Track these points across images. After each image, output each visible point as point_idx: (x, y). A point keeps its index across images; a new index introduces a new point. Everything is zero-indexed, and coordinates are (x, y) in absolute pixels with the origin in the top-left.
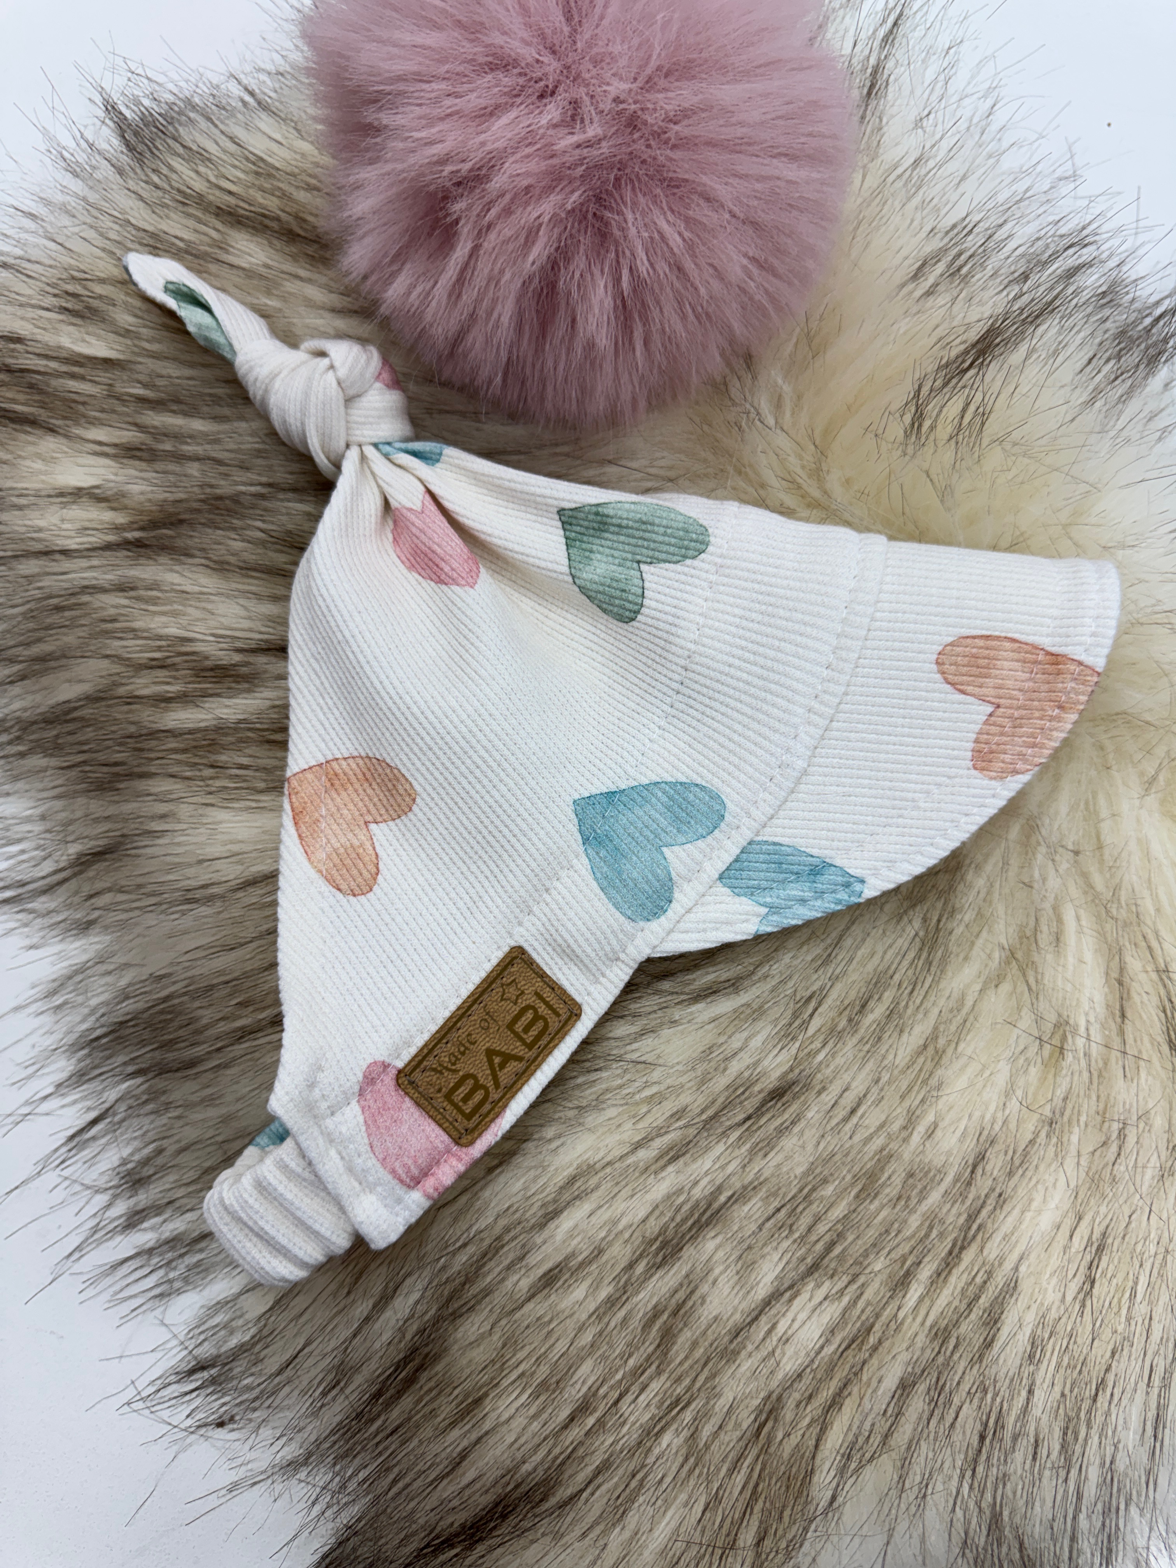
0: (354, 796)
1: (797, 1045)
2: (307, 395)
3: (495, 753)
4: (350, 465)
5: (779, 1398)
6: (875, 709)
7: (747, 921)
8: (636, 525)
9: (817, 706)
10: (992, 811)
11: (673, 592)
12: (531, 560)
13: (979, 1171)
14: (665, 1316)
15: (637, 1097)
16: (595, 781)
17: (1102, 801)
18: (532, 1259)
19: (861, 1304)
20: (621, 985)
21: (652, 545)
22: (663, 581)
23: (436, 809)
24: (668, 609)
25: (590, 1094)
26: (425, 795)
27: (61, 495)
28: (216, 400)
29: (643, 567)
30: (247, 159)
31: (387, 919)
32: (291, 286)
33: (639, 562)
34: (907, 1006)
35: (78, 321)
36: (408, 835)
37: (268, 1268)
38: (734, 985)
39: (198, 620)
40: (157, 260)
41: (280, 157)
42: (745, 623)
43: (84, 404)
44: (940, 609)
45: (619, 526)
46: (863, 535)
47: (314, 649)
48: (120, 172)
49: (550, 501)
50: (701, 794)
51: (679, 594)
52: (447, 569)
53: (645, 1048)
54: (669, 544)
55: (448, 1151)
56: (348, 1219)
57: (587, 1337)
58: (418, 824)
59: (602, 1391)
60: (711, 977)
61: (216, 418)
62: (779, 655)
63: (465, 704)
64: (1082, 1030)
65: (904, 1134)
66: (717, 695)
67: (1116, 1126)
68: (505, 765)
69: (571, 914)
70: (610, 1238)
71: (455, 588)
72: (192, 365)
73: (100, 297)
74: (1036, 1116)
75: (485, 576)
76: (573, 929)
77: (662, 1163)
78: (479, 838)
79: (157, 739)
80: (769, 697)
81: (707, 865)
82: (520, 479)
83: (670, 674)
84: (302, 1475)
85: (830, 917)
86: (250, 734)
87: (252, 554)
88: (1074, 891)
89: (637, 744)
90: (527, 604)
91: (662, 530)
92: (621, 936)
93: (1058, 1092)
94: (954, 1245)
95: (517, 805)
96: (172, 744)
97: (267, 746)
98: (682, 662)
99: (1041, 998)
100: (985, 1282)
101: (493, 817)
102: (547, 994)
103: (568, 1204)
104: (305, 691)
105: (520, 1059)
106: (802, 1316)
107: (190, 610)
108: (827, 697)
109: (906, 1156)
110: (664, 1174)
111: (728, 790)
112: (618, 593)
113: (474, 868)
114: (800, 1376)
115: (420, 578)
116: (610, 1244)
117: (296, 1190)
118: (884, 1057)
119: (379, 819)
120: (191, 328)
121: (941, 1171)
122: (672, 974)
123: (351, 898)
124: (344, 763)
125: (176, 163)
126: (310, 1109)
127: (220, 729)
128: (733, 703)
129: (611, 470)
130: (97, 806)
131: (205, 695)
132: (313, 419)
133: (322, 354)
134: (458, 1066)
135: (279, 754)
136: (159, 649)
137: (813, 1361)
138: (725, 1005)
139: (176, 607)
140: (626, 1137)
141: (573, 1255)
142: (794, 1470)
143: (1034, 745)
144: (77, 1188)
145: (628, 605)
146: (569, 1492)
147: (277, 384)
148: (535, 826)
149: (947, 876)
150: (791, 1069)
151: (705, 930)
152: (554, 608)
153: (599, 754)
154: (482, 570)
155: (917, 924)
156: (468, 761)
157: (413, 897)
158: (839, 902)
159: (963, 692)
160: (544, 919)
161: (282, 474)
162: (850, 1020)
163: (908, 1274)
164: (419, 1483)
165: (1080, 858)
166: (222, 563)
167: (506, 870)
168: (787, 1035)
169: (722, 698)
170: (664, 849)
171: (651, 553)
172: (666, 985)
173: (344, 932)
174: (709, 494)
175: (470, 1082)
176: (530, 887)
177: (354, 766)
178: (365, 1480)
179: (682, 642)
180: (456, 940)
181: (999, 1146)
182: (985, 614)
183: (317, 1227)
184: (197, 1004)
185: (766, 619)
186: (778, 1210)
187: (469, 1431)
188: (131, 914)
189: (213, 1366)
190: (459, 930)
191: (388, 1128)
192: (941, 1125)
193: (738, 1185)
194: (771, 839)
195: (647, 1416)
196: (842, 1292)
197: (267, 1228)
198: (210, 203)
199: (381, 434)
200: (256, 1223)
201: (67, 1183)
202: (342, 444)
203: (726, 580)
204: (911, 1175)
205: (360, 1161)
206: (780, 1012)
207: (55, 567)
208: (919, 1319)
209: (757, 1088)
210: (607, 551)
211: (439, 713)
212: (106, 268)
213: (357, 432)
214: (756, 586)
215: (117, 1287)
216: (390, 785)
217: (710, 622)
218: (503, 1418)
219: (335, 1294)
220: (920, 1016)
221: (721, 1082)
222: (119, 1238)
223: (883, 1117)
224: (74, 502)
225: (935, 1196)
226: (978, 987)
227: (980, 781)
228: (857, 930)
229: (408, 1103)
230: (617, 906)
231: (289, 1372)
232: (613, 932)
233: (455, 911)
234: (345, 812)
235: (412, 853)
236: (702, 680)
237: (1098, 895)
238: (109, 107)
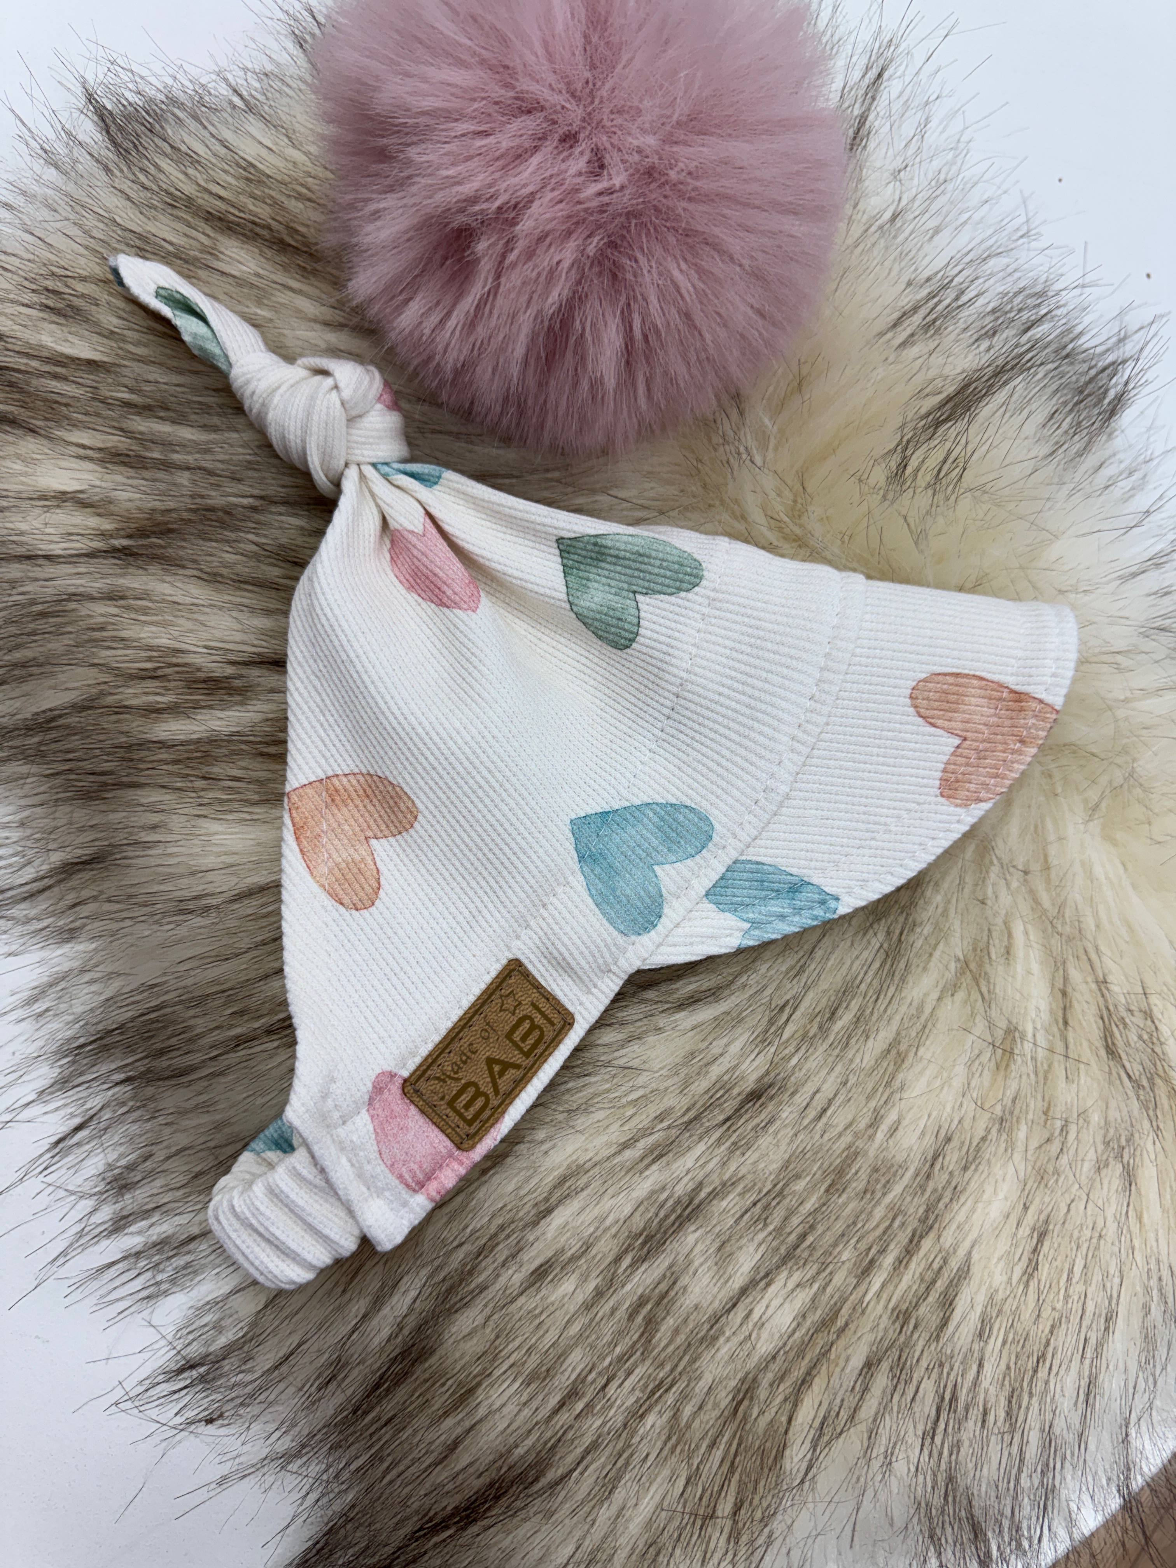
0: (355, 811)
1: (773, 1050)
2: (309, 414)
3: (497, 774)
4: (350, 486)
5: (755, 1380)
6: (853, 739)
7: (731, 935)
8: (633, 557)
9: (800, 735)
10: (957, 836)
11: (668, 623)
12: (529, 586)
13: (938, 1166)
14: (649, 1306)
15: (624, 1100)
16: (591, 801)
17: (1050, 826)
18: (525, 1256)
19: (829, 1290)
20: (612, 996)
21: (648, 577)
22: (658, 611)
23: (438, 827)
24: (662, 638)
25: (579, 1098)
26: (427, 813)
27: (43, 498)
28: (205, 409)
29: (639, 597)
30: (238, 165)
31: (390, 932)
32: (283, 297)
33: (634, 592)
34: (872, 1013)
35: (62, 321)
36: (409, 850)
37: (276, 1272)
38: (713, 994)
39: (191, 631)
40: (148, 263)
41: (270, 164)
42: (735, 654)
43: (66, 405)
44: (914, 648)
45: (617, 557)
46: (844, 574)
47: (314, 666)
48: (107, 170)
49: (550, 530)
50: (691, 816)
51: (673, 625)
52: (449, 592)
53: (632, 1054)
54: (665, 577)
55: (451, 1156)
56: (357, 1222)
57: (575, 1329)
58: (419, 841)
59: (590, 1378)
60: (692, 987)
61: (205, 427)
62: (767, 686)
63: (469, 726)
64: (1030, 1036)
65: (871, 1131)
66: (706, 722)
67: (1058, 1124)
68: (507, 785)
69: (568, 929)
70: (598, 1233)
71: (457, 611)
72: (180, 372)
73: (83, 296)
74: (987, 1115)
75: (485, 600)
76: (569, 943)
77: (646, 1162)
78: (480, 855)
79: (149, 749)
80: (756, 725)
81: (695, 882)
82: (521, 507)
83: (662, 700)
84: (294, 1466)
85: (805, 932)
86: (243, 747)
87: (245, 568)
88: (1024, 907)
89: (630, 766)
90: (521, 626)
91: (658, 563)
92: (614, 949)
93: (1008, 1093)
94: (913, 1235)
95: (518, 824)
96: (164, 756)
97: (260, 759)
98: (674, 689)
99: (993, 1006)
100: (941, 1268)
101: (494, 835)
102: (543, 1004)
103: (560, 1202)
104: (305, 708)
105: (517, 1067)
106: (776, 1303)
107: (181, 621)
108: (810, 727)
109: (872, 1153)
110: (647, 1173)
111: (716, 812)
112: (615, 622)
113: (473, 883)
114: (774, 1358)
115: (420, 600)
116: (598, 1239)
117: (306, 1197)
118: (851, 1061)
119: (379, 835)
120: (186, 338)
121: (903, 1167)
122: (657, 984)
123: (354, 912)
124: (344, 780)
125: (164, 163)
126: (323, 1119)
127: (213, 741)
128: (722, 730)
129: (603, 498)
130: (81, 815)
131: (197, 706)
132: (314, 438)
133: (325, 373)
134: (460, 1075)
135: (278, 767)
136: (150, 659)
137: (785, 1344)
138: (705, 1014)
139: (167, 617)
140: (613, 1138)
141: (562, 1251)
142: (768, 1445)
143: (997, 776)
144: (61, 1193)
145: (623, 633)
146: (560, 1472)
147: (276, 400)
148: (534, 845)
149: (909, 893)
150: (767, 1073)
151: (691, 944)
152: (547, 632)
153: (593, 775)
154: (482, 594)
155: (881, 936)
156: (471, 782)
157: (414, 911)
158: (815, 918)
159: (933, 725)
160: (541, 933)
161: (274, 486)
162: (820, 1028)
163: (872, 1262)
164: (413, 1469)
165: (1029, 877)
166: (215, 575)
167: (505, 886)
168: (763, 1040)
169: (711, 725)
170: (656, 868)
171: (646, 584)
172: (651, 994)
173: (348, 946)
174: (697, 528)
175: (472, 1090)
176: (528, 902)
177: (354, 782)
178: (358, 1470)
179: (676, 671)
180: (457, 953)
181: (955, 1143)
182: (955, 653)
183: (326, 1231)
184: (192, 1012)
185: (755, 651)
186: (755, 1204)
187: (462, 1420)
188: (122, 924)
189: (201, 1364)
190: (459, 944)
191: (395, 1136)
192: (905, 1123)
193: (717, 1183)
194: (754, 858)
195: (632, 1399)
196: (813, 1279)
197: (278, 1233)
198: (199, 207)
199: (380, 454)
200: (267, 1229)
201: (51, 1189)
202: (342, 463)
203: (718, 613)
204: (876, 1170)
205: (369, 1167)
206: (757, 1019)
207: (38, 572)
208: (883, 1302)
209: (735, 1091)
210: (604, 580)
211: (444, 735)
212: (87, 265)
213: (357, 452)
214: (746, 620)
215: (104, 1291)
216: (391, 802)
217: (702, 653)
218: (495, 1407)
219: (329, 1293)
220: (884, 1023)
221: (702, 1085)
222: (105, 1243)
223: (850, 1117)
224: (58, 506)
225: (897, 1189)
226: (935, 995)
227: (947, 808)
228: (827, 942)
229: (413, 1110)
230: (611, 921)
231: (284, 1369)
232: (606, 945)
233: (455, 925)
234: (346, 827)
235: (412, 869)
236: (693, 707)
237: (1045, 912)
238: (90, 98)
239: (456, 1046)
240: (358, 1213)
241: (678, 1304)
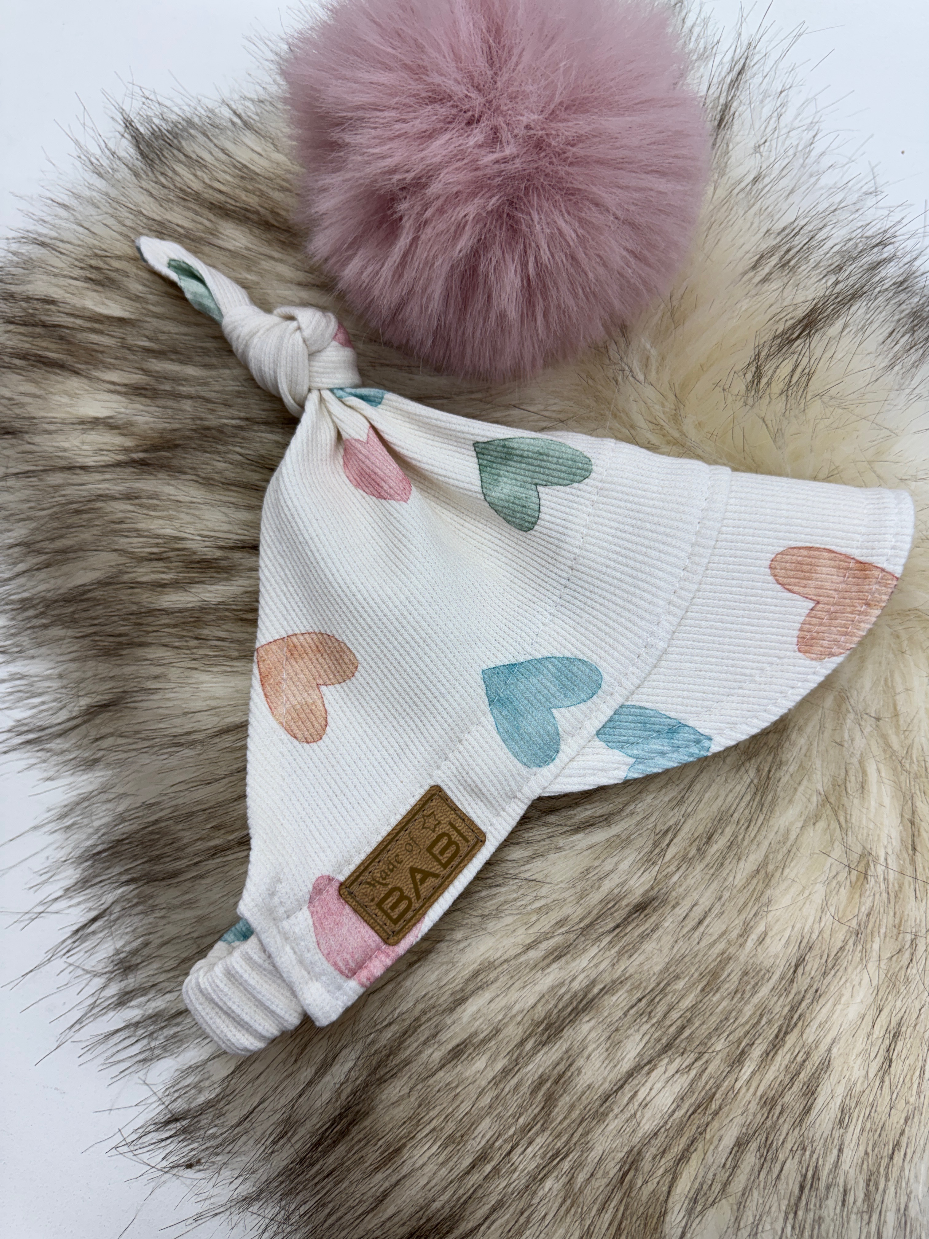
0: (309, 663)
1: (657, 868)
2: (279, 350)
3: (421, 632)
4: (311, 405)
5: (639, 1152)
6: (721, 603)
7: (618, 769)
8: (534, 456)
9: (675, 599)
10: (813, 685)
11: (563, 508)
12: (452, 481)
13: (800, 971)
14: (548, 1084)
15: (529, 908)
16: (500, 655)
17: (898, 678)
18: (443, 1037)
19: (705, 1077)
20: (518, 818)
21: (547, 471)
22: (555, 499)
23: (374, 675)
24: (559, 521)
25: (491, 905)
26: (365, 664)
27: (82, 423)
28: (206, 352)
29: (540, 488)
30: (235, 167)
31: (333, 761)
32: (266, 265)
33: (536, 484)
34: (743, 839)
35: (100, 288)
36: (351, 695)
37: (233, 1040)
38: (607, 820)
39: (188, 523)
40: (163, 243)
41: (260, 165)
42: (619, 533)
43: (102, 352)
44: (772, 526)
45: (522, 456)
46: (712, 467)
47: (280, 547)
48: (136, 175)
49: (468, 436)
50: (583, 668)
51: (568, 510)
52: (386, 487)
53: (535, 868)
54: (560, 471)
55: (379, 949)
56: (299, 1001)
57: (486, 1100)
58: (359, 687)
59: (497, 1144)
60: (588, 813)
61: (205, 366)
62: (646, 559)
63: (399, 593)
64: (882, 860)
65: (741, 940)
66: (596, 590)
67: (909, 937)
68: (429, 641)
69: (479, 761)
70: (505, 1021)
71: (392, 502)
72: (188, 324)
73: (117, 270)
74: (845, 929)
75: (415, 493)
76: (480, 773)
77: (547, 961)
78: (407, 698)
79: (154, 616)
80: (638, 592)
81: (587, 723)
82: (445, 419)
83: (559, 572)
84: (254, 1208)
85: (684, 767)
86: (227, 614)
87: (232, 474)
88: (876, 749)
89: (533, 626)
90: (447, 515)
91: (555, 460)
92: (518, 779)
93: (863, 909)
94: (780, 1031)
95: (438, 673)
96: (166, 620)
97: (240, 623)
98: (569, 563)
99: (850, 833)
100: (804, 1061)
101: (419, 682)
102: (459, 824)
103: (473, 993)
104: (272, 580)
105: (436, 876)
106: (658, 1086)
107: (182, 516)
108: (683, 593)
109: (742, 959)
110: (549, 970)
111: (605, 664)
112: (520, 508)
113: (402, 722)
114: (656, 1134)
115: (364, 494)
116: (506, 1025)
117: (257, 978)
118: (725, 879)
119: (328, 682)
120: (188, 296)
121: (770, 971)
122: (558, 810)
123: (305, 744)
124: (301, 638)
125: (179, 168)
126: (270, 912)
127: (203, 609)
128: (609, 596)
129: (516, 412)
130: (103, 668)
131: (193, 582)
132: (283, 369)
133: (292, 318)
134: (388, 881)
135: (250, 630)
136: (157, 545)
137: (666, 1122)
138: (599, 836)
139: (171, 512)
140: (519, 940)
141: (476, 1033)
142: (651, 1211)
143: (846, 634)
144: (80, 972)
145: (527, 517)
146: (470, 1225)
147: (255, 340)
148: (452, 690)
149: (776, 736)
150: (652, 888)
151: (584, 776)
152: (468, 519)
153: (502, 634)
154: (413, 488)
155: (752, 773)
156: (400, 638)
157: (354, 744)
158: (691, 755)
159: (791, 591)
160: (458, 764)
161: (257, 410)
162: (699, 850)
163: (743, 1053)
164: (347, 1217)
165: (881, 723)
166: (209, 479)
167: (428, 725)
168: (649, 860)
169: (600, 592)
170: (553, 710)
171: (546, 478)
172: (552, 818)
173: (299, 772)
174: (591, 432)
176: (446, 738)
177: (309, 640)
178: (305, 1214)
179: (570, 548)
180: (387, 780)
181: (816, 951)
182: (808, 530)
183: (273, 1007)
184: (180, 827)
185: (636, 530)
186: (640, 1000)
187: (389, 1175)
188: (130, 755)
189: (184, 1118)
190: (390, 772)
191: (331, 930)
192: (770, 934)
193: (608, 980)
194: (638, 704)
195: (534, 1165)
196: (690, 1067)
197: (234, 1007)
198: (205, 200)
199: (336, 381)
200: (225, 1003)
201: (71, 968)
202: (306, 388)
203: (605, 500)
204: (746, 973)
205: (309, 955)
206: (644, 842)
207: (76, 479)
208: (752, 1090)
209: (624, 903)
210: (512, 475)
211: (378, 600)
212: (122, 248)
213: (318, 380)
214: (629, 505)
215: (109, 1053)
216: (337, 656)
217: (592, 532)
218: (417, 1166)
219: (284, 1062)
220: (754, 847)
221: (595, 897)
222: (111, 1014)
223: (724, 927)
224: (92, 429)
225: (764, 991)
226: (800, 824)
227: (804, 661)
228: (704, 778)
229: (348, 909)
230: (515, 754)
231: (246, 1124)
232: (512, 775)
233: (387, 756)
234: (302, 676)
235: (354, 710)
236: (585, 577)
237: (894, 752)
238: (128, 124)
239: (384, 856)
240: (300, 994)
241: (573, 1084)
